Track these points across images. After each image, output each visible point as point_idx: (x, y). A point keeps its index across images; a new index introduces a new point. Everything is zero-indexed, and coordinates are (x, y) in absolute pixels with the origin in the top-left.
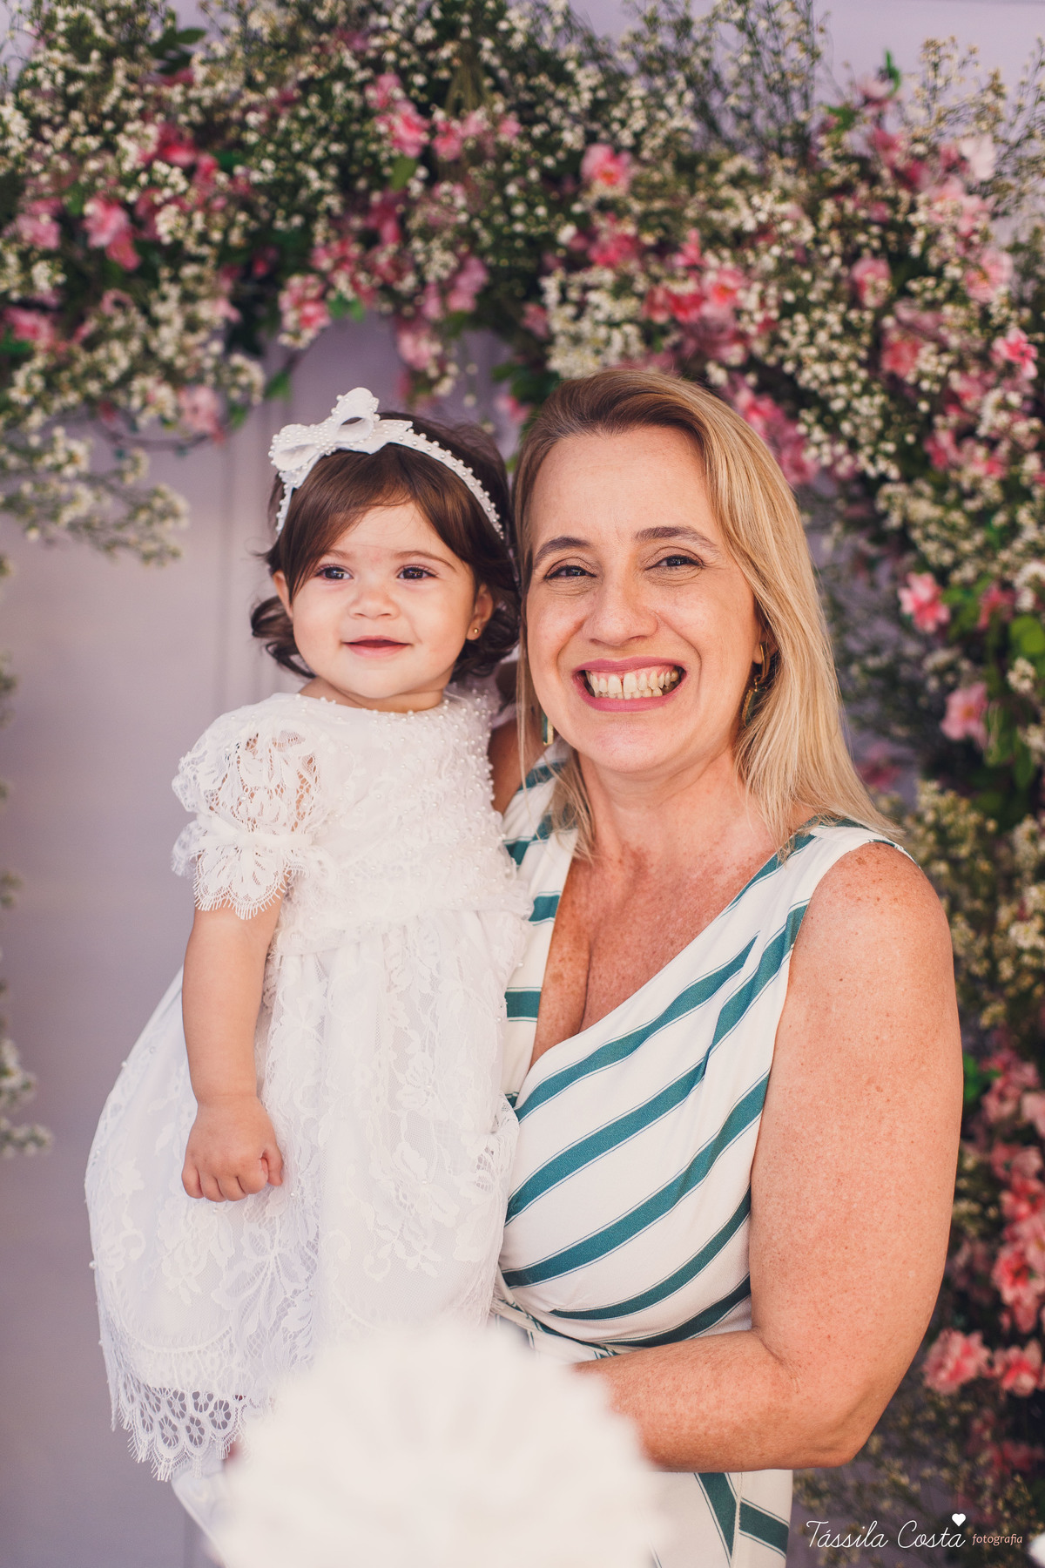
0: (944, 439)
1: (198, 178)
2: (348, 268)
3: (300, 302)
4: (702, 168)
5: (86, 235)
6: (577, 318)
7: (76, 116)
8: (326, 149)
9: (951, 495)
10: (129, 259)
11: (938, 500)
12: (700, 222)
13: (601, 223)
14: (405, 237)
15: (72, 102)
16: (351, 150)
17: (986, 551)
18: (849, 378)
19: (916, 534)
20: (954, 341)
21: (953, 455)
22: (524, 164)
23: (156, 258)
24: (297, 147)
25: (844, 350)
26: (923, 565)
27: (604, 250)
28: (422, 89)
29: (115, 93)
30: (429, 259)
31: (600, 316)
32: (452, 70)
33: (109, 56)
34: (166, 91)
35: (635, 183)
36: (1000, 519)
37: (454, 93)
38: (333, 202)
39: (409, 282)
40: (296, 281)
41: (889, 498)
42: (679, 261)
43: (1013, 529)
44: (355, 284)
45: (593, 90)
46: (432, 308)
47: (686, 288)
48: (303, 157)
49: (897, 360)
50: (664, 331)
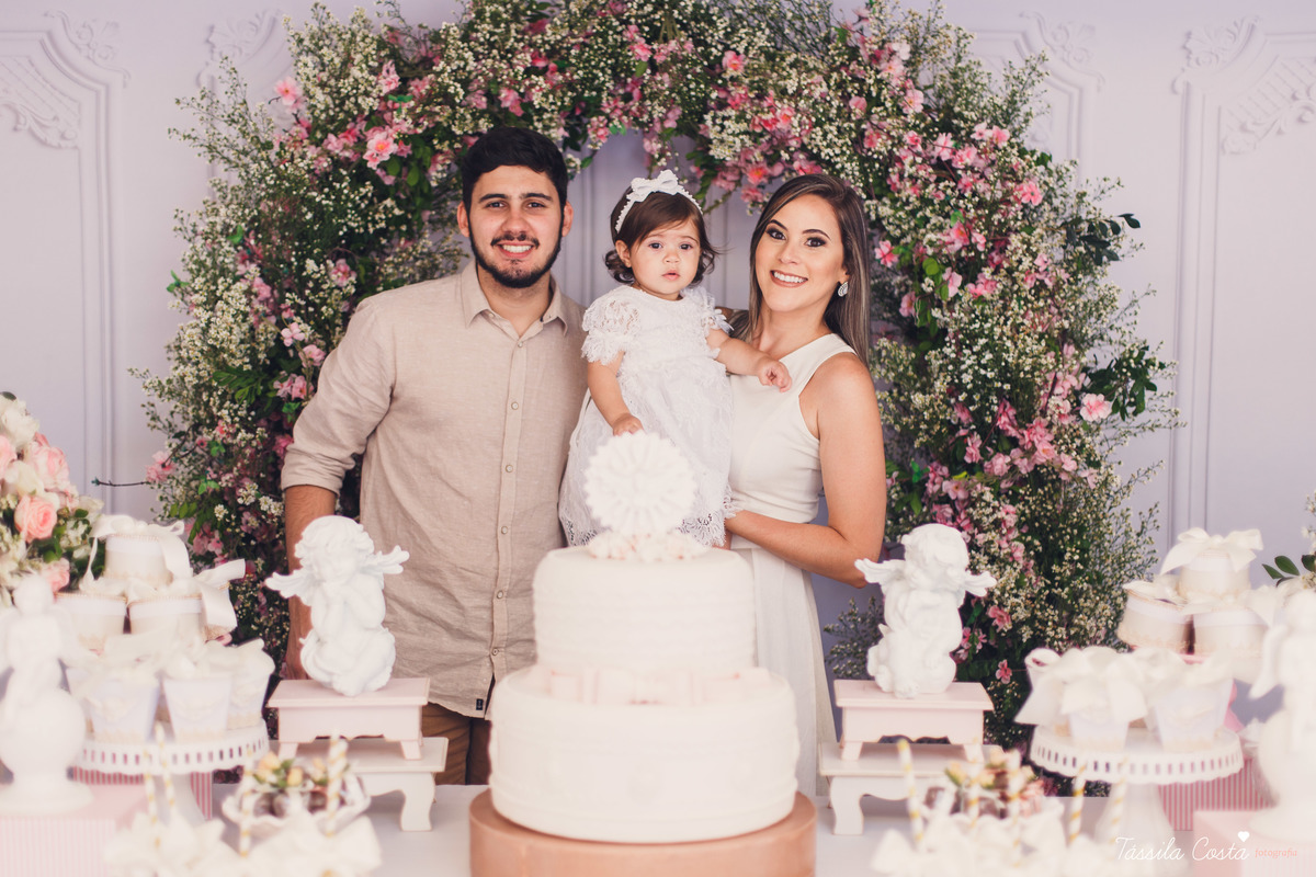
0: (894, 178)
1: (548, 74)
2: (619, 112)
3: (596, 131)
4: (778, 60)
5: (500, 102)
6: (720, 132)
7: (495, 52)
8: (605, 62)
9: (898, 205)
10: (519, 111)
11: (893, 207)
12: (775, 86)
13: (732, 88)
14: (643, 98)
15: (492, 45)
16: (617, 61)
17: (916, 228)
18: (843, 153)
19: (884, 223)
20: (893, 133)
21: (898, 185)
22: (695, 63)
23: (531, 111)
24: (593, 63)
25: (840, 142)
26: (889, 236)
27: (734, 100)
28: (647, 33)
29: (512, 40)
30: (653, 109)
31: (730, 131)
32: (661, 22)
33: (507, 23)
34: (534, 38)
35: (746, 68)
36: (920, 214)
37: (663, 32)
38: (610, 85)
39: (646, 118)
40: (594, 119)
41: (868, 207)
42: (765, 104)
43: (927, 220)
44: (621, 121)
45: (725, 28)
46: (658, 128)
47: (769, 116)
48: (596, 67)
49: (872, 143)
50: (761, 135)
